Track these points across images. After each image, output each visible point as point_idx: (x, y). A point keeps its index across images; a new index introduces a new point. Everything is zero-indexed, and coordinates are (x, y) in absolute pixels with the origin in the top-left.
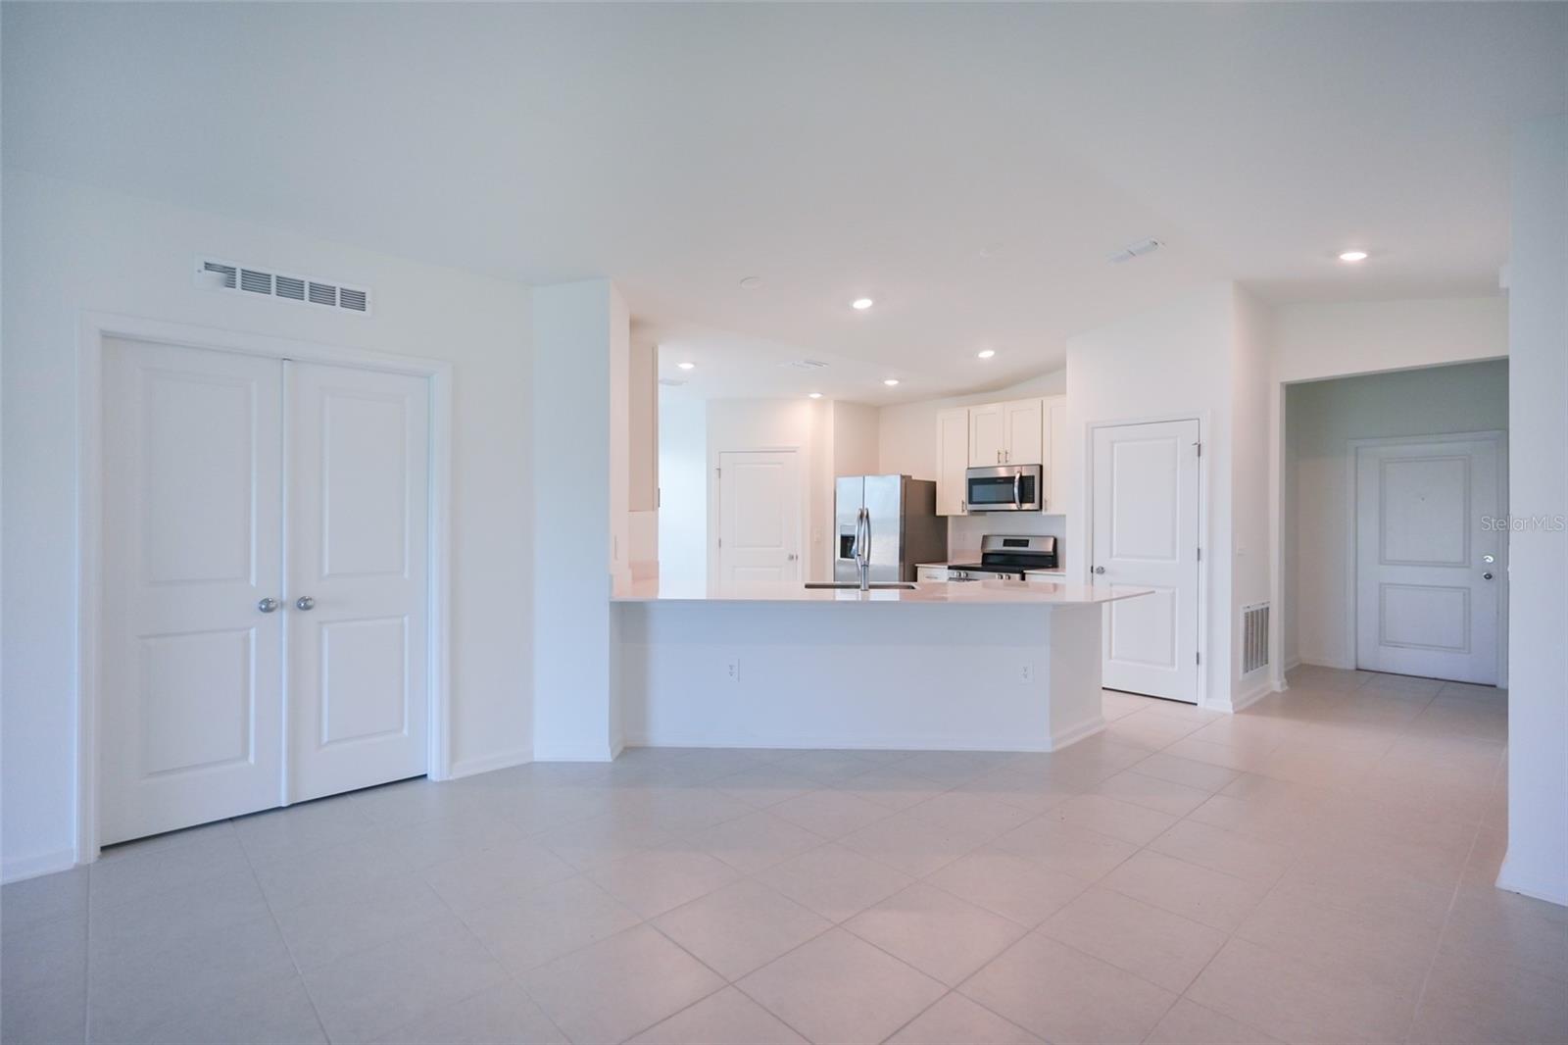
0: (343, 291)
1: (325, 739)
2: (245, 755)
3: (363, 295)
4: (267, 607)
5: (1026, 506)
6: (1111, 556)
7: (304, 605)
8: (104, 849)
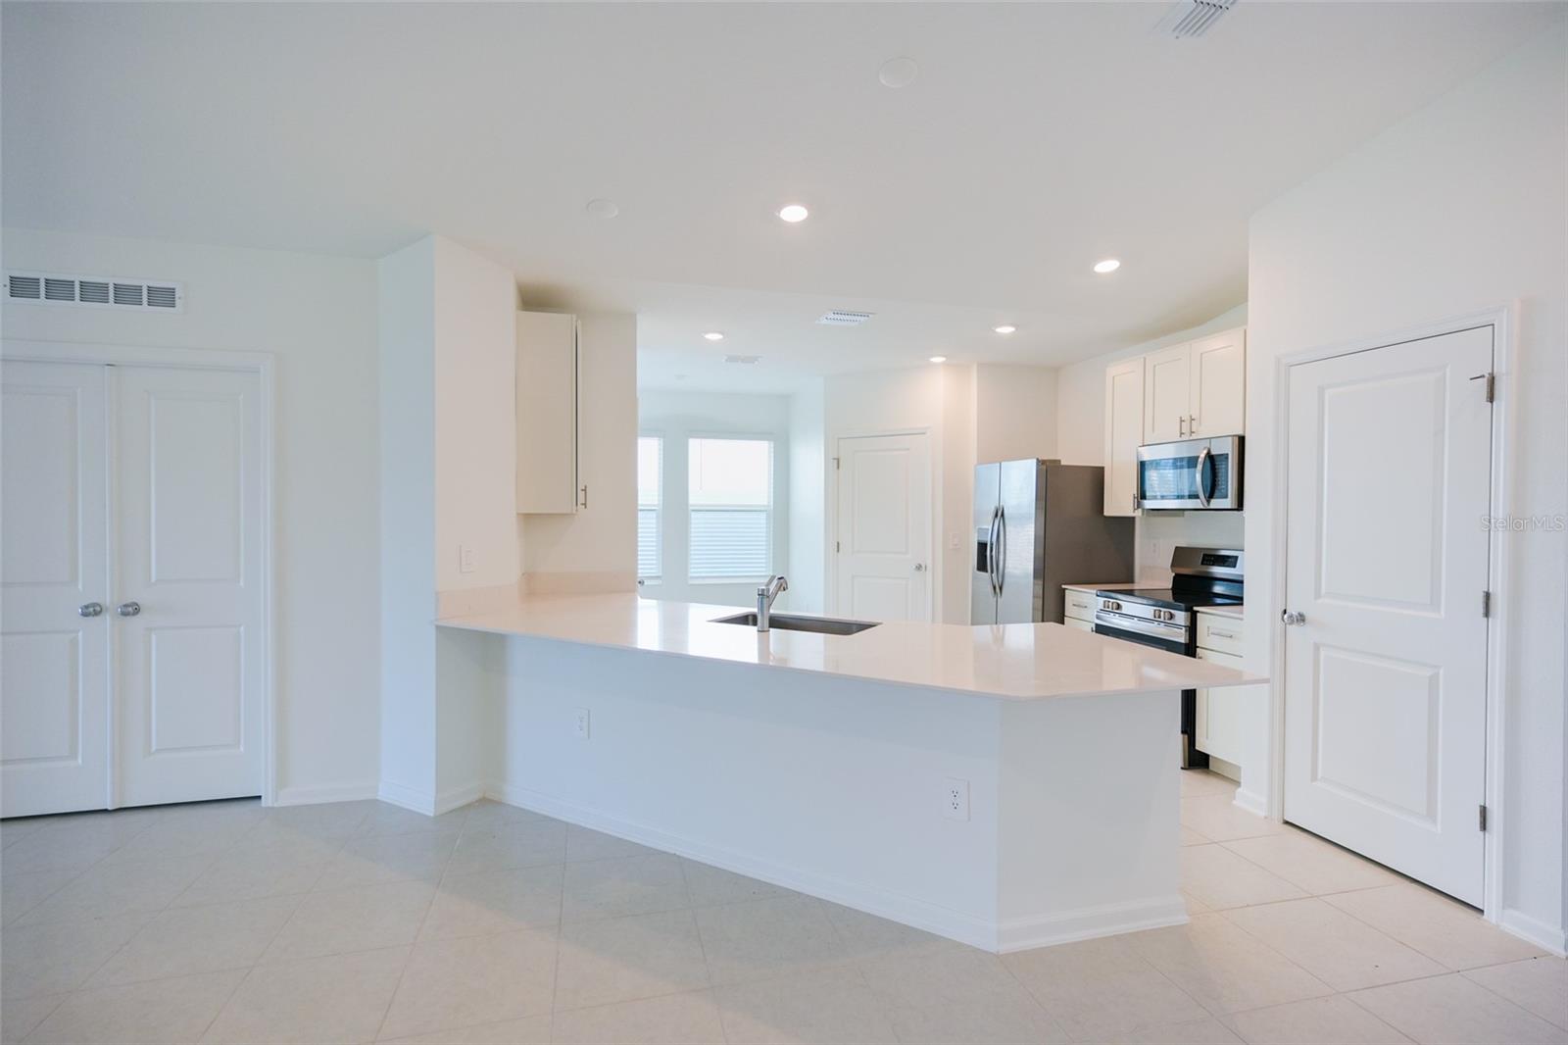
0: (150, 289)
1: (154, 749)
2: (73, 755)
3: (172, 291)
4: (92, 611)
5: (1217, 503)
6: (1318, 595)
7: (132, 610)
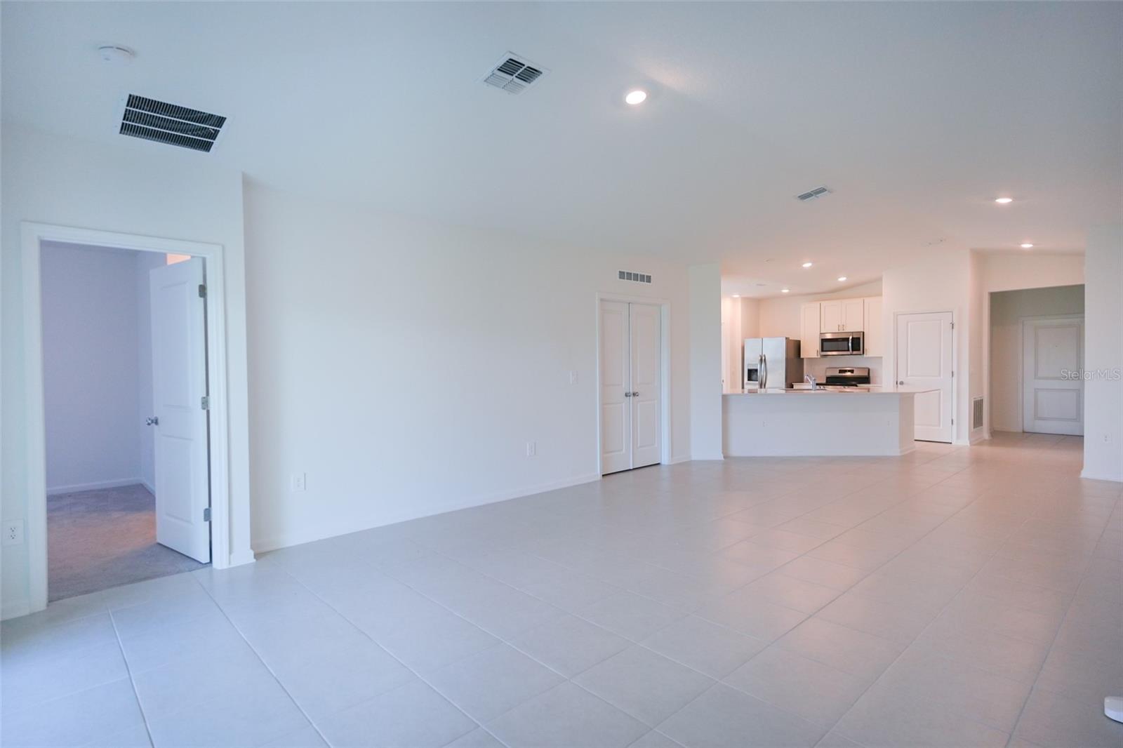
0: (646, 276)
1: (639, 446)
2: (623, 449)
3: (650, 277)
4: (627, 395)
5: (855, 352)
6: (907, 376)
7: (635, 395)
8: (603, 475)
